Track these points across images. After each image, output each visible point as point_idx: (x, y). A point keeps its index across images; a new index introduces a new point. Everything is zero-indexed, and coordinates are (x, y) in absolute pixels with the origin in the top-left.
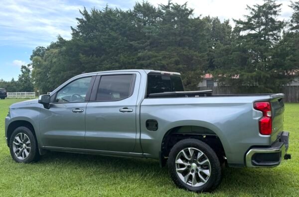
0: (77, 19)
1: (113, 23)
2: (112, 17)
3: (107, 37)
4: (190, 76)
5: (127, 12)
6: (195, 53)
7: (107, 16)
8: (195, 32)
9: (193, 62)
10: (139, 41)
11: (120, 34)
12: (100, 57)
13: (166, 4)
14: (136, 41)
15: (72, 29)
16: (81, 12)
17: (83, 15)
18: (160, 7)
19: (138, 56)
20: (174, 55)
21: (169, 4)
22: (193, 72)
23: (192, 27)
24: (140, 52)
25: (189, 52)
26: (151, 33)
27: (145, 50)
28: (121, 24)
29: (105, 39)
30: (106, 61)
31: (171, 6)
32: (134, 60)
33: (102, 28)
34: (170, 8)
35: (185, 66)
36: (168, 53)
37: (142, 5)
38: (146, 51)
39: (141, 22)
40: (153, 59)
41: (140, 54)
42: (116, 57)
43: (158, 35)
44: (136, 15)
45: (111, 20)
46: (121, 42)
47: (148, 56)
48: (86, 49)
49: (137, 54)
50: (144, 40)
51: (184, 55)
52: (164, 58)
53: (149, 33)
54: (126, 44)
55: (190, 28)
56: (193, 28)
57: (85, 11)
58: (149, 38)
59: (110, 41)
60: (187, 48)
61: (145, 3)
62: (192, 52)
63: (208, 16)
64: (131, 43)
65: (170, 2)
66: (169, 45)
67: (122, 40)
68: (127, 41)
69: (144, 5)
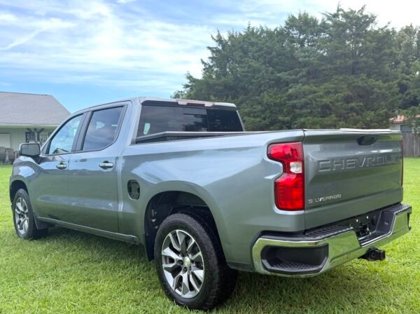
0: (209, 48)
1: (254, 49)
2: (253, 40)
3: (246, 69)
4: (368, 119)
5: (276, 30)
6: (377, 82)
7: (246, 39)
8: (379, 49)
9: (374, 96)
10: (290, 72)
11: (264, 63)
12: (238, 98)
13: (334, 11)
14: (286, 71)
15: (203, 62)
16: (213, 38)
17: (217, 41)
18: (325, 17)
19: (288, 93)
20: (342, 88)
21: (338, 10)
22: (373, 112)
23: (371, 42)
24: (291, 88)
25: (366, 83)
26: (309, 57)
27: (298, 83)
28: (265, 48)
29: (243, 72)
30: (244, 104)
31: (340, 13)
32: (282, 99)
33: (241, 57)
34: (340, 17)
35: (362, 104)
36: (333, 86)
37: (297, 18)
38: (300, 84)
39: (294, 42)
40: (311, 96)
41: (290, 91)
42: (257, 97)
43: (318, 60)
44: (289, 33)
45: (252, 44)
46: (265, 74)
47: (304, 93)
48: (219, 88)
49: (287, 90)
50: (297, 69)
51: (359, 87)
52: (328, 93)
53: (305, 57)
54: (272, 78)
55: (368, 43)
56: (374, 44)
57: (219, 36)
58: (305, 66)
59: (249, 74)
60: (364, 76)
61: (302, 13)
62: (372, 81)
63: (409, 25)
64: (278, 75)
65: (340, 8)
66: (336, 74)
67: (267, 71)
68: (272, 73)
69: (300, 16)
